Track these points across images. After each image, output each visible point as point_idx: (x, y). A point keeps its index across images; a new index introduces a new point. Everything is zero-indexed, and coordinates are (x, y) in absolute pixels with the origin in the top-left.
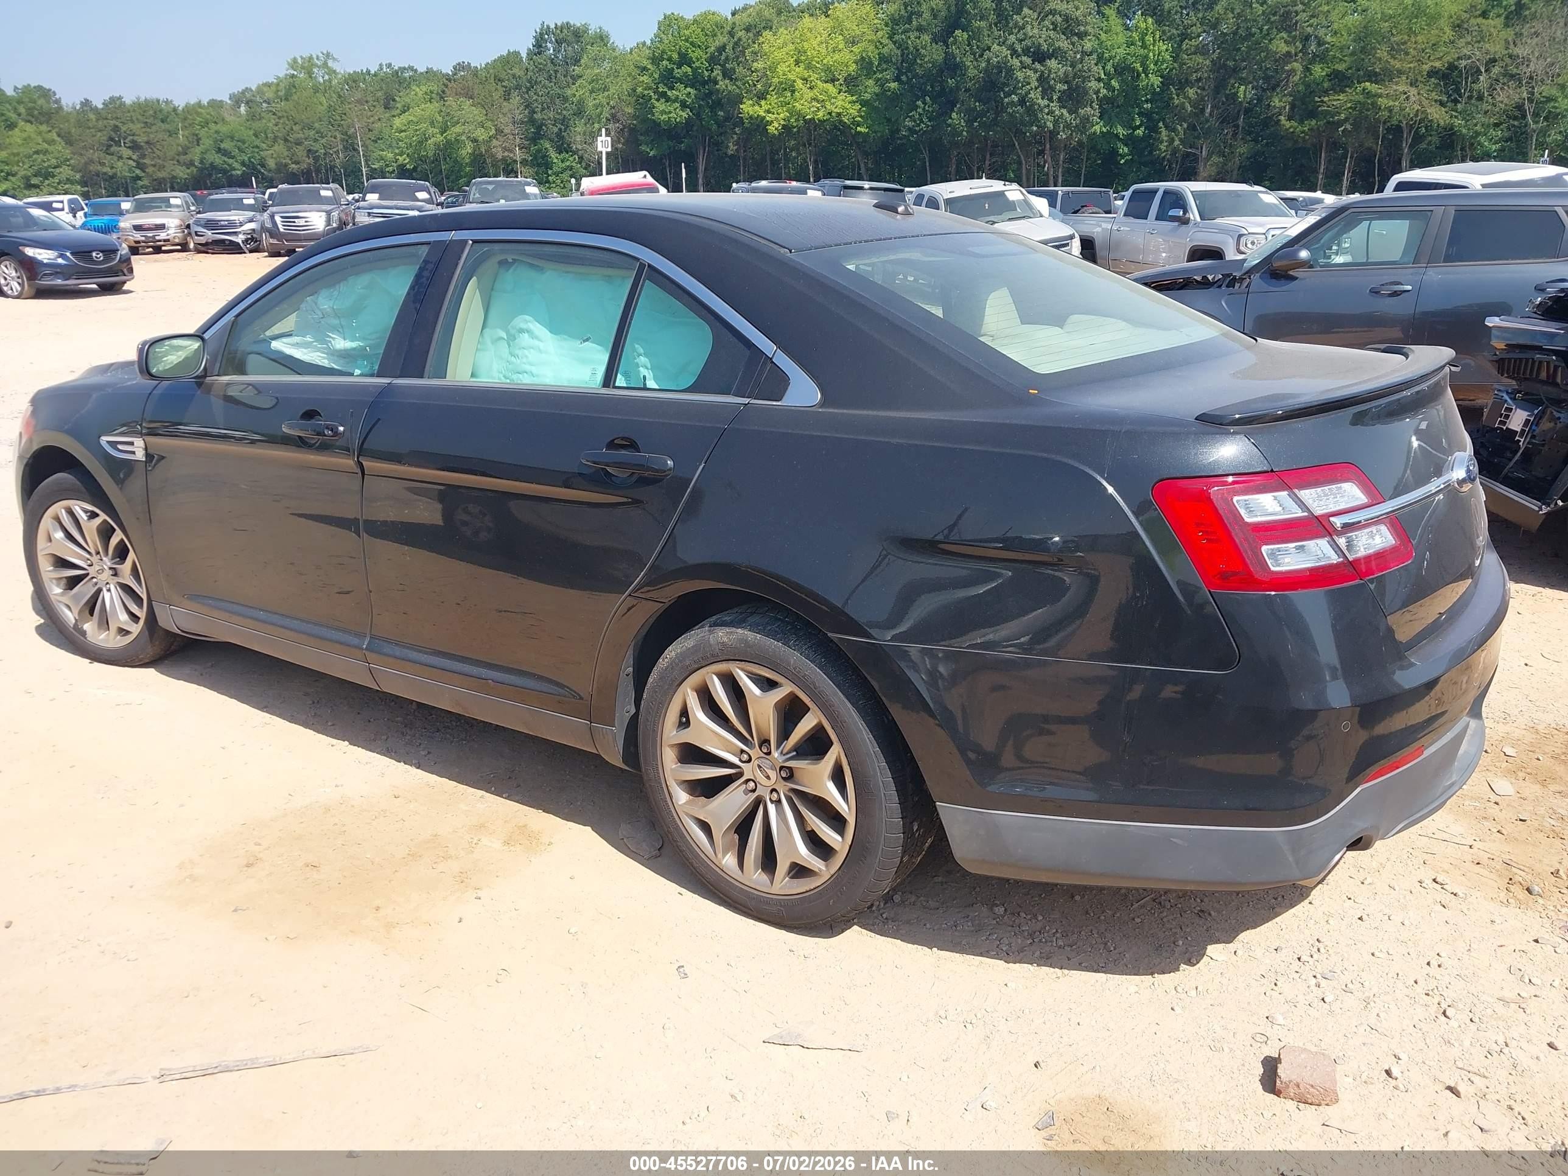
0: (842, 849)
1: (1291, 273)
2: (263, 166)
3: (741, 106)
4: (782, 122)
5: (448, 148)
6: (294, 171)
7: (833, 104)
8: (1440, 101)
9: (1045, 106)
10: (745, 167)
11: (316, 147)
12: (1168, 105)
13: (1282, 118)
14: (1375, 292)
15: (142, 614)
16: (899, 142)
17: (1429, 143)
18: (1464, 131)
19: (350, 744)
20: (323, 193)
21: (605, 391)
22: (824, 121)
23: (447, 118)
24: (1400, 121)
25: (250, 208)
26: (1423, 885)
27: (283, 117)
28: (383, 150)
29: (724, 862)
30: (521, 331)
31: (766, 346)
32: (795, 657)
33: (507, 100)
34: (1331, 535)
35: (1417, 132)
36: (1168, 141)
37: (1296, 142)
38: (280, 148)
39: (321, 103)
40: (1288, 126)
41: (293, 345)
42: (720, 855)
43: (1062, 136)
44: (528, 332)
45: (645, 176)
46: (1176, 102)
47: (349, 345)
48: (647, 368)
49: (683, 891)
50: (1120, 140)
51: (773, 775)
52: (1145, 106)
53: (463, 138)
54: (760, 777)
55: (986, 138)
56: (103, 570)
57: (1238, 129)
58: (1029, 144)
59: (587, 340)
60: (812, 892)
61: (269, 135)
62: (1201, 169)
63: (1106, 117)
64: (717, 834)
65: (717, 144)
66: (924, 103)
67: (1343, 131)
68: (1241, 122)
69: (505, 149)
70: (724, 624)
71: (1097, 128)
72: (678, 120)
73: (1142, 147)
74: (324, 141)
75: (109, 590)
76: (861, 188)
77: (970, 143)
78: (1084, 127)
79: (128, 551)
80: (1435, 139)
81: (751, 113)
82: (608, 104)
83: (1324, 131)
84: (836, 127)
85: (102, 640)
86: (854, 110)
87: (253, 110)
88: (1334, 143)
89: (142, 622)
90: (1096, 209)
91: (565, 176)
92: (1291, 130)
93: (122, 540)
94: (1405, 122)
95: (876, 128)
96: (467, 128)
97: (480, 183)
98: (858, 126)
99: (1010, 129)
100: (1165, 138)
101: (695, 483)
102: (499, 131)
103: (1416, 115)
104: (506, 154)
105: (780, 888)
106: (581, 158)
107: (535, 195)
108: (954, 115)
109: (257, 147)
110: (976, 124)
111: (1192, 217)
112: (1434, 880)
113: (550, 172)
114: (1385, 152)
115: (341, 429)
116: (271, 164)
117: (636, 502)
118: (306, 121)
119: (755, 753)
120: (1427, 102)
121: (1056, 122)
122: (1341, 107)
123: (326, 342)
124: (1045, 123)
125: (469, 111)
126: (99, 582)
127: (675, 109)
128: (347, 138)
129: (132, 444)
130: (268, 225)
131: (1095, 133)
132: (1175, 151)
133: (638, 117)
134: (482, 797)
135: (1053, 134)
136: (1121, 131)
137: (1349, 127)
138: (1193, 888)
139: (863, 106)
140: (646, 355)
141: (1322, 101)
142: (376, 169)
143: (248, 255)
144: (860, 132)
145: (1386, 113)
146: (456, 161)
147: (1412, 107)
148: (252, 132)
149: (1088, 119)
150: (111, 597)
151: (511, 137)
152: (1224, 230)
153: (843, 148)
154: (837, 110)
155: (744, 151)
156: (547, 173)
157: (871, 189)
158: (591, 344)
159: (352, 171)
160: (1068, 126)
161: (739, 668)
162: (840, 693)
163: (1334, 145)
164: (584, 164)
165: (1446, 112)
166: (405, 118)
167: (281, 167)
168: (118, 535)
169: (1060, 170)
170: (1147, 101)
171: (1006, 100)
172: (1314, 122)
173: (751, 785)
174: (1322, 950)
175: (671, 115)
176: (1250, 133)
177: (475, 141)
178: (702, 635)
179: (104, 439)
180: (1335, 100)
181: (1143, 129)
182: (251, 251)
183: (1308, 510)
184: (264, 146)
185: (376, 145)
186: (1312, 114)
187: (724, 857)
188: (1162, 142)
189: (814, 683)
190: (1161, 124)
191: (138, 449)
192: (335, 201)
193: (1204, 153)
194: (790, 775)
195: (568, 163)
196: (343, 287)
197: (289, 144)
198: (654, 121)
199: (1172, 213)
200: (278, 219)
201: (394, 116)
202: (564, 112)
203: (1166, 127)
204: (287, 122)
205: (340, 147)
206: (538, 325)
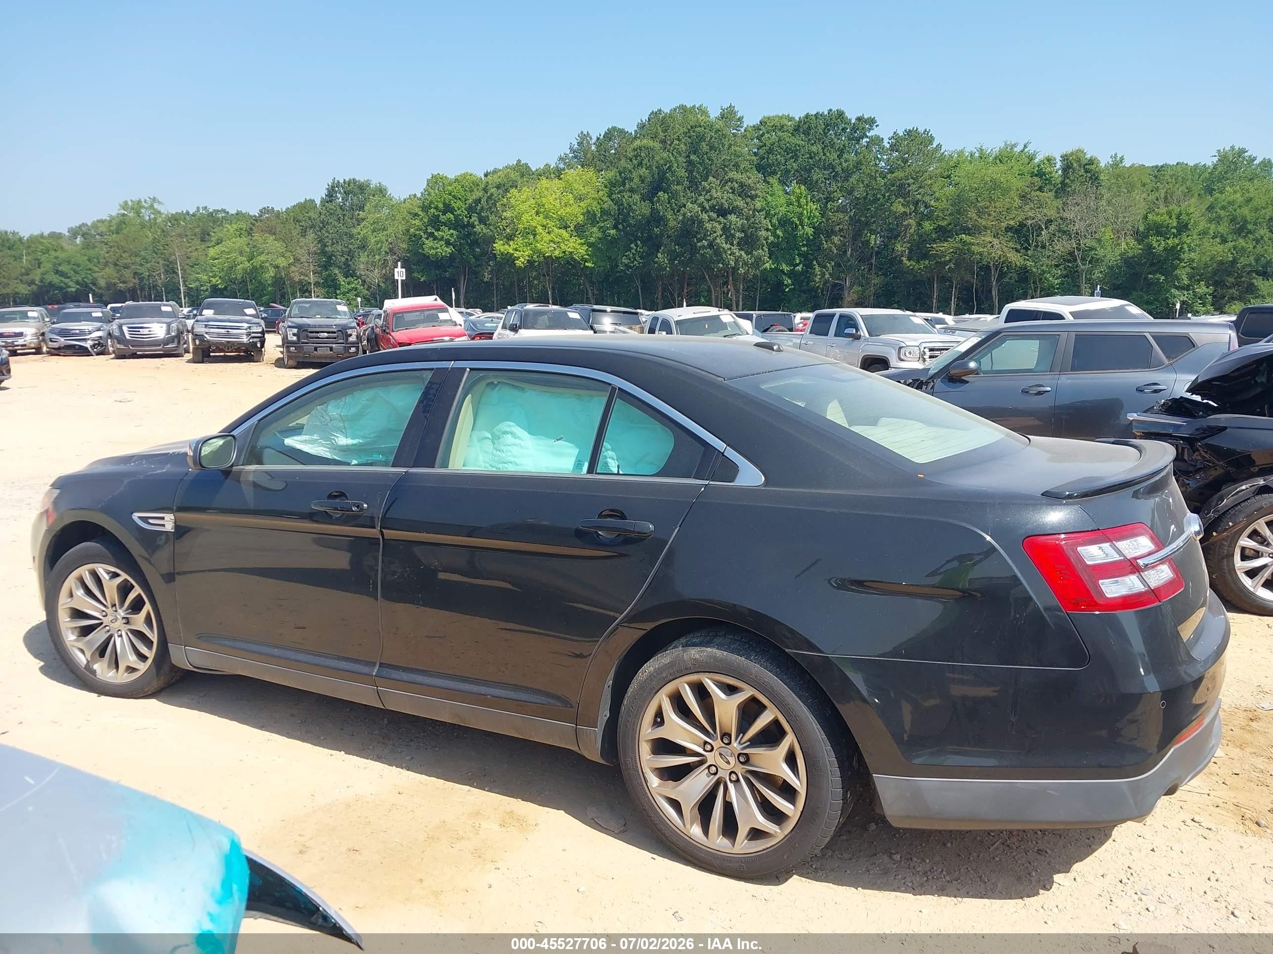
0: (794, 815)
1: (963, 378)
2: (94, 284)
3: (494, 245)
4: (527, 258)
5: (255, 272)
6: (122, 289)
7: (566, 245)
8: (1016, 248)
9: (728, 249)
10: (497, 291)
11: (141, 270)
12: (819, 248)
13: (904, 259)
14: (1025, 392)
15: (150, 654)
16: (618, 274)
17: (1010, 278)
18: (1034, 270)
19: (346, 753)
20: (164, 309)
21: (590, 476)
22: (560, 258)
23: (253, 249)
24: (989, 263)
25: (98, 319)
26: (1186, 824)
27: (114, 246)
28: (198, 273)
29: (691, 832)
30: (506, 433)
31: (719, 445)
32: (756, 668)
33: (304, 236)
34: (1139, 572)
35: (1001, 271)
36: (820, 275)
37: (915, 276)
38: (110, 271)
39: (146, 236)
40: (908, 265)
41: (301, 442)
42: (688, 826)
43: (742, 271)
44: (511, 433)
45: (436, 300)
46: (826, 246)
47: (350, 441)
48: (613, 459)
49: (655, 856)
50: (785, 274)
51: (732, 760)
52: (802, 249)
53: (267, 264)
54: (721, 763)
55: (684, 273)
56: (116, 619)
57: (872, 266)
58: (717, 276)
59: (560, 439)
60: (769, 850)
61: (101, 260)
62: (846, 295)
63: (773, 257)
64: (686, 810)
65: (476, 273)
66: (637, 246)
67: (949, 269)
68: (873, 261)
69: (301, 274)
70: (694, 645)
71: (767, 265)
72: (443, 254)
73: (802, 279)
74: (148, 265)
75: (121, 636)
76: (605, 311)
77: (672, 276)
78: (758, 265)
79: (144, 603)
80: (1015, 276)
81: (502, 250)
82: (387, 241)
83: (934, 269)
84: (568, 263)
85: (110, 677)
86: (582, 250)
87: (87, 241)
88: (943, 277)
89: (150, 661)
90: (782, 328)
91: (351, 295)
92: (911, 267)
93: (139, 595)
94: (992, 263)
95: (600, 263)
96: (270, 257)
97: (300, 302)
98: (586, 261)
99: (702, 266)
100: (819, 273)
101: (671, 543)
102: (297, 260)
103: (1000, 258)
104: (302, 277)
105: (741, 849)
106: (364, 282)
107: (345, 312)
108: (659, 255)
109: (90, 269)
110: (676, 262)
111: (862, 334)
112: (1192, 820)
113: (338, 292)
114: (979, 284)
115: (365, 505)
116: (102, 283)
117: (621, 555)
118: (134, 250)
119: (717, 743)
120: (1007, 249)
121: (737, 261)
122: (946, 251)
123: (330, 440)
124: (728, 261)
125: (273, 244)
126: (111, 629)
127: (441, 246)
128: (168, 263)
129: (163, 518)
130: (117, 333)
131: (766, 269)
132: (826, 282)
133: (411, 251)
134: (469, 791)
135: (735, 269)
136: (785, 268)
137: (953, 266)
138: (1062, 827)
139: (589, 247)
140: (613, 450)
141: (932, 247)
142: (192, 288)
143: (95, 357)
144: (587, 267)
145: (978, 257)
146: (260, 282)
147: (996, 253)
148: (86, 258)
149: (760, 259)
150: (121, 643)
151: (306, 264)
152: (887, 344)
153: (575, 279)
154: (569, 250)
155: (497, 279)
156: (336, 293)
157: (612, 311)
158: (563, 442)
159: (172, 290)
160: (745, 263)
161: (707, 677)
162: (794, 695)
163: (943, 279)
164: (366, 286)
165: (1021, 256)
166: (218, 248)
167: (110, 286)
168: (136, 591)
169: (741, 296)
170: (803, 245)
171: (699, 244)
172: (927, 262)
173: (713, 769)
174: (1134, 874)
175: (438, 250)
176: (881, 269)
177: (277, 267)
178: (677, 653)
179: (136, 516)
180: (941, 247)
181: (801, 266)
182: (98, 354)
183: (1124, 556)
184: (96, 269)
185: (193, 269)
186: (925, 256)
187: (691, 827)
188: (816, 275)
189: (772, 688)
190: (815, 262)
191: (168, 522)
192: (173, 315)
193: (847, 283)
194: (746, 759)
195: (353, 286)
196: (348, 399)
197: (118, 268)
198: (424, 255)
199: (848, 331)
200: (125, 328)
201: (209, 247)
202: (350, 246)
203: (819, 264)
204: (117, 251)
205: (162, 270)
206: (518, 428)
